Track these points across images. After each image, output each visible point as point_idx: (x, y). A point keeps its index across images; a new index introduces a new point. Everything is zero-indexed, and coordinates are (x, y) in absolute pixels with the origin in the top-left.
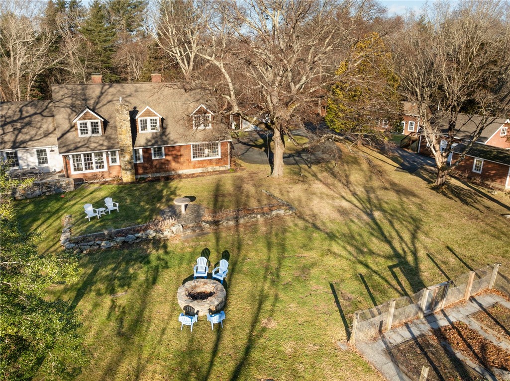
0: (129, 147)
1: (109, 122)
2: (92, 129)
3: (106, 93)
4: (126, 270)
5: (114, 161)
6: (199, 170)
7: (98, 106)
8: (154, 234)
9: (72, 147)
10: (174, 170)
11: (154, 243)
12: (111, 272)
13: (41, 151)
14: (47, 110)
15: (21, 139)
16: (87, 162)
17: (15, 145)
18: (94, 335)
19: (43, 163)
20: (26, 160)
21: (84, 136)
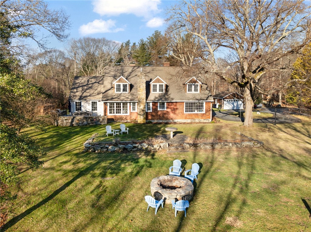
0: (143, 99)
1: (134, 86)
2: (123, 89)
3: (135, 71)
4: (120, 165)
5: (134, 109)
6: (189, 121)
7: (129, 77)
8: (147, 146)
9: (110, 98)
10: (172, 119)
11: (145, 153)
12: (109, 164)
13: (94, 103)
14: (102, 81)
15: (85, 95)
16: (118, 108)
17: (81, 98)
18: (76, 202)
19: (95, 110)
20: (85, 107)
21: (118, 92)
